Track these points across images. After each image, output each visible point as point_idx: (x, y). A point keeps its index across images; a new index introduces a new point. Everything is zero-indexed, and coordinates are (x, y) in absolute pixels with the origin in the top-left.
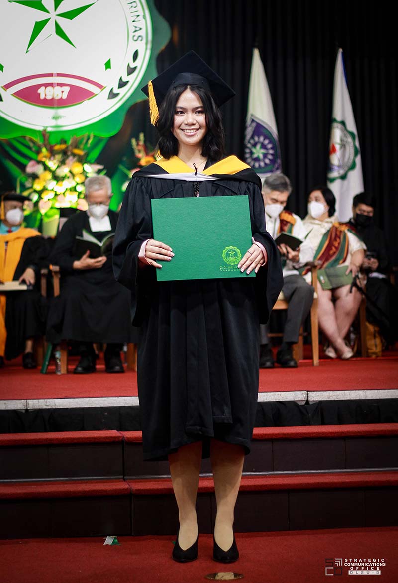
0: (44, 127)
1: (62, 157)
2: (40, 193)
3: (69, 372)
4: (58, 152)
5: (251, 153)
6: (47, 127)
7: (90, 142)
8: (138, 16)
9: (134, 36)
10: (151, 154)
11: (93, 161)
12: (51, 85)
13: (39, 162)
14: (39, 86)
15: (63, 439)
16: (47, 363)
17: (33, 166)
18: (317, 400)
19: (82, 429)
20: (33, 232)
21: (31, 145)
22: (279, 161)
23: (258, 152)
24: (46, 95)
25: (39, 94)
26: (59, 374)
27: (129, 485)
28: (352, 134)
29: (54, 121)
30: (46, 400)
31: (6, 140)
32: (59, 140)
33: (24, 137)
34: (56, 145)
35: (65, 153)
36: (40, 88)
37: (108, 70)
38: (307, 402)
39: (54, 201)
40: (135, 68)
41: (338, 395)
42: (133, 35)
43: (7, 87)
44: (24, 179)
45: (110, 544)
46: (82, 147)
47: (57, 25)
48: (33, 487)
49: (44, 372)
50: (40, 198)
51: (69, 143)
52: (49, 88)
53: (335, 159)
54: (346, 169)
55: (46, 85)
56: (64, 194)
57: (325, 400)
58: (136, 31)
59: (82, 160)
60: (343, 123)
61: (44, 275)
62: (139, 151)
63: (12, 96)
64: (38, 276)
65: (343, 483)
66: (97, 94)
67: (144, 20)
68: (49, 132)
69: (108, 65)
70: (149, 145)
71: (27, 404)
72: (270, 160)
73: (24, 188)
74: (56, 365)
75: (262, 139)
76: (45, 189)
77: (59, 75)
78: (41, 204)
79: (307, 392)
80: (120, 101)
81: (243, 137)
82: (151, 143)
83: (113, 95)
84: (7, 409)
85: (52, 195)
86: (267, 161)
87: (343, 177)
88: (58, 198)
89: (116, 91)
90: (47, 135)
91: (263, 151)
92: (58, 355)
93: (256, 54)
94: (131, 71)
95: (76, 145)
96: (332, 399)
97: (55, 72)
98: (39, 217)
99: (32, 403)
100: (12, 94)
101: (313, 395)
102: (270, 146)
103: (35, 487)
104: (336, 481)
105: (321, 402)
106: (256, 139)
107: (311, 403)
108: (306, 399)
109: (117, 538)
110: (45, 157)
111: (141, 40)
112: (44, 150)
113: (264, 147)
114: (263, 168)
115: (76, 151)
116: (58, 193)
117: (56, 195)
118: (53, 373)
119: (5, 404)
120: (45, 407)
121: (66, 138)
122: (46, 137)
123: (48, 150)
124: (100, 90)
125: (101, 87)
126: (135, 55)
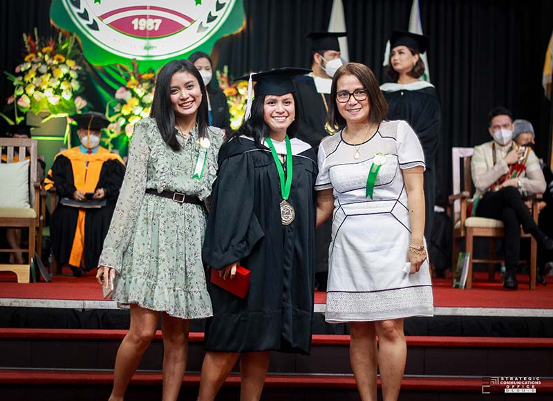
0: (134, 56)
1: (149, 85)
2: (127, 118)
4: (146, 81)
10: (234, 85)
12: (145, 17)
13: (127, 89)
14: (134, 17)
17: (122, 92)
21: (122, 73)
24: (139, 26)
25: (133, 25)
29: (145, 51)
31: (101, 67)
32: (146, 70)
33: (116, 65)
34: (145, 73)
35: (151, 82)
36: (134, 19)
37: (199, 5)
40: (223, 5)
43: (103, 17)
44: (112, 105)
50: (127, 122)
51: (156, 72)
52: (143, 20)
55: (140, 17)
62: (223, 82)
63: (108, 27)
66: (186, 28)
68: (138, 61)
70: (232, 77)
76: (131, 114)
77: (152, 8)
78: (127, 128)
80: (208, 34)
82: (235, 75)
83: (201, 29)
89: (205, 24)
90: (137, 64)
94: (219, 7)
97: (148, 5)
98: (125, 139)
99: (88, 303)
100: (108, 25)
110: (134, 85)
112: (132, 78)
120: (99, 307)
122: (136, 66)
123: (136, 78)
124: (189, 24)
125: (191, 20)
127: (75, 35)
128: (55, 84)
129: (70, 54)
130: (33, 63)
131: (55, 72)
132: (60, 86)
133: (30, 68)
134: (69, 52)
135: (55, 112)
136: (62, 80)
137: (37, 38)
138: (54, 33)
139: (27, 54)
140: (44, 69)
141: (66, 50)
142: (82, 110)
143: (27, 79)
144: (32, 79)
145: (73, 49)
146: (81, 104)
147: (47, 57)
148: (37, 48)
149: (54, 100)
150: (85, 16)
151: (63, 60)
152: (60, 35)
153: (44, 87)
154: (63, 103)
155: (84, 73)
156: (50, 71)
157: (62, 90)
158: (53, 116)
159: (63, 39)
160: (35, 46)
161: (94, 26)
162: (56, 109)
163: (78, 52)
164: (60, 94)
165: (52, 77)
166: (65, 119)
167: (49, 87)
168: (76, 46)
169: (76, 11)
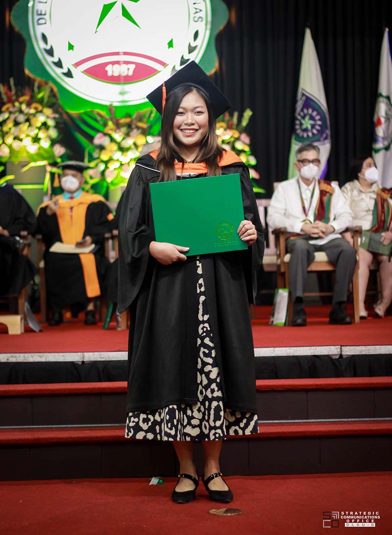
0: (111, 102)
1: (127, 130)
2: (106, 163)
4: (123, 125)
5: (301, 124)
6: (113, 102)
7: (153, 115)
9: (195, 17)
11: (156, 133)
12: (118, 63)
13: (106, 134)
14: (107, 64)
15: (114, 388)
16: (108, 319)
17: (100, 138)
18: (349, 354)
21: (99, 118)
22: (327, 132)
23: (307, 123)
24: (113, 72)
25: (107, 72)
26: (119, 329)
29: (121, 96)
30: (100, 353)
31: (77, 113)
32: (124, 114)
33: (92, 111)
34: (121, 119)
35: (129, 126)
36: (107, 66)
37: (171, 48)
38: (341, 356)
39: (120, 170)
40: (196, 47)
41: (369, 350)
42: (193, 17)
43: (77, 64)
44: (91, 151)
45: (155, 484)
46: (145, 120)
47: (123, 8)
48: (86, 431)
50: (107, 167)
51: (134, 116)
52: (116, 66)
53: (380, 131)
54: (390, 140)
55: (113, 63)
56: (128, 163)
57: (358, 354)
58: (197, 12)
59: (145, 132)
60: (388, 98)
63: (82, 73)
66: (160, 72)
67: (204, 3)
68: (115, 107)
69: (170, 44)
71: (84, 356)
72: (317, 130)
74: (117, 321)
75: (310, 111)
76: (110, 160)
77: (125, 53)
78: (107, 173)
79: (341, 346)
81: (293, 109)
83: (175, 72)
84: (65, 360)
85: (117, 165)
86: (315, 132)
87: (387, 148)
88: (123, 167)
89: (177, 68)
90: (114, 109)
91: (312, 122)
93: (308, 34)
94: (191, 50)
95: (140, 119)
96: (363, 353)
97: (121, 50)
98: (105, 185)
99: (88, 355)
100: (82, 72)
101: (346, 350)
102: (318, 118)
103: (89, 432)
105: (353, 356)
106: (305, 111)
107: (344, 357)
108: (340, 353)
109: (162, 479)
110: (111, 130)
111: (201, 21)
112: (110, 124)
113: (312, 118)
114: (311, 138)
115: (140, 124)
116: (122, 163)
117: (121, 165)
118: (114, 329)
119: (63, 356)
120: (99, 359)
121: (131, 112)
122: (112, 111)
123: (114, 123)
124: (163, 67)
125: (164, 64)
126: (196, 35)
127: (51, 84)
128: (34, 131)
129: (47, 102)
130: (10, 113)
131: (33, 120)
132: (37, 134)
133: (8, 118)
134: (46, 100)
135: (35, 161)
136: (39, 128)
137: (13, 88)
138: (30, 82)
139: (4, 104)
140: (21, 118)
141: (42, 99)
142: (61, 157)
143: (5, 129)
144: (10, 129)
145: (49, 97)
146: (60, 151)
147: (24, 107)
148: (14, 98)
149: (33, 149)
150: (59, 64)
151: (40, 108)
152: (36, 84)
153: (22, 136)
154: (42, 151)
155: (61, 121)
156: (28, 120)
157: (40, 139)
158: (32, 164)
159: (39, 87)
160: (12, 96)
161: (69, 74)
162: (36, 157)
163: (54, 100)
164: (38, 143)
165: (30, 125)
166: (44, 167)
167: (28, 136)
168: (53, 94)
169: (50, 59)
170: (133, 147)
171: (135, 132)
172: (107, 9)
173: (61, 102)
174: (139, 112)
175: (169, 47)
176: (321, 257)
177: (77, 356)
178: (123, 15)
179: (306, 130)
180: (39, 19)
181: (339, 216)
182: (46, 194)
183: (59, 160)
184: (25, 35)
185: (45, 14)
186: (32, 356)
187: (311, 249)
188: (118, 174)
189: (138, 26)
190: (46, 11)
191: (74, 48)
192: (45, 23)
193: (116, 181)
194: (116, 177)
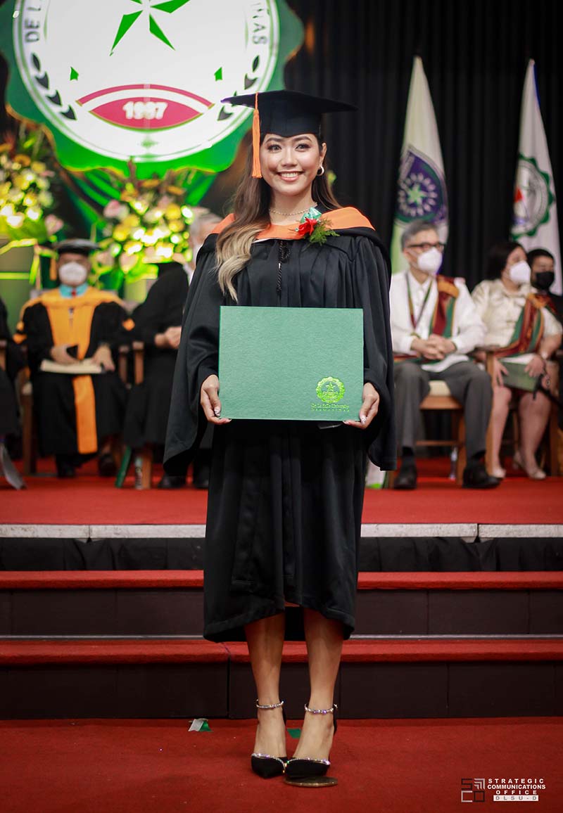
0: (132, 157)
1: (154, 197)
2: (123, 244)
3: (153, 486)
4: (148, 190)
5: (407, 196)
6: (134, 157)
7: (192, 177)
8: (260, 10)
9: (254, 37)
11: (195, 203)
12: (142, 100)
13: (123, 203)
14: (126, 101)
16: (123, 473)
17: (114, 208)
18: (490, 536)
19: (165, 567)
20: (111, 297)
21: (112, 179)
22: (445, 209)
23: (416, 195)
24: (134, 113)
25: (124, 113)
26: (139, 488)
27: (227, 649)
28: (545, 176)
29: (145, 148)
30: (116, 526)
31: (82, 173)
32: (150, 171)
33: (103, 169)
34: (145, 180)
35: (157, 191)
36: (125, 104)
37: (219, 81)
38: (478, 539)
39: (142, 255)
40: (254, 81)
41: (520, 531)
42: (253, 35)
43: (83, 101)
44: (101, 226)
45: (198, 730)
46: (181, 184)
47: (152, 21)
49: (120, 484)
50: (123, 251)
51: (164, 177)
52: (139, 104)
53: (521, 209)
54: (536, 221)
55: (135, 100)
56: (155, 245)
58: (258, 30)
59: (180, 201)
60: (533, 161)
61: (124, 354)
63: (90, 115)
64: (115, 356)
65: (525, 654)
66: (201, 114)
68: (136, 164)
69: (219, 75)
71: (90, 531)
72: (431, 206)
73: (101, 237)
74: (136, 475)
75: (421, 178)
76: (128, 240)
77: (153, 87)
78: (123, 259)
79: (478, 525)
80: (233, 123)
81: (396, 174)
83: (224, 116)
84: (63, 536)
85: (138, 247)
86: (427, 208)
87: (531, 234)
88: (148, 251)
89: (228, 110)
90: (135, 166)
91: (422, 194)
92: (139, 463)
93: (418, 65)
94: (249, 83)
95: (173, 181)
96: (511, 535)
98: (120, 276)
99: (97, 529)
100: (90, 112)
101: (486, 530)
102: (431, 188)
104: (515, 651)
105: (496, 540)
106: (414, 177)
107: (482, 540)
108: (476, 535)
109: (208, 723)
110: (131, 195)
111: (265, 43)
112: (130, 188)
113: (423, 188)
114: (422, 217)
115: (173, 189)
116: (146, 246)
117: (144, 247)
118: (132, 487)
119: (60, 530)
120: (114, 536)
121: (159, 171)
122: (133, 170)
123: (135, 186)
124: (207, 108)
125: (208, 103)
126: (256, 63)
127: (44, 128)
128: (17, 197)
129: (39, 154)
131: (17, 180)
132: (22, 201)
134: (36, 151)
135: (18, 238)
136: (26, 192)
138: (13, 125)
141: (31, 149)
142: (57, 234)
145: (41, 147)
146: (55, 226)
149: (15, 221)
150: (56, 100)
151: (27, 161)
152: (23, 128)
154: (28, 226)
155: (58, 182)
156: (9, 179)
157: (26, 207)
159: (27, 132)
161: (70, 115)
162: (19, 234)
163: (47, 151)
164: (23, 212)
165: (12, 187)
166: (32, 247)
167: (8, 202)
168: (46, 143)
169: (43, 92)
170: (162, 222)
171: (165, 200)
172: (128, 21)
173: (58, 154)
174: (170, 172)
175: (217, 79)
176: (439, 389)
177: (81, 530)
178: (151, 30)
179: (414, 205)
180: (29, 34)
181: (466, 329)
182: (34, 286)
183: (53, 239)
184: (7, 57)
185: (37, 27)
186: (12, 529)
187: (425, 378)
188: (140, 259)
189: (171, 46)
190: (38, 22)
191: (79, 77)
192: (38, 40)
193: (136, 271)
194: (137, 265)
